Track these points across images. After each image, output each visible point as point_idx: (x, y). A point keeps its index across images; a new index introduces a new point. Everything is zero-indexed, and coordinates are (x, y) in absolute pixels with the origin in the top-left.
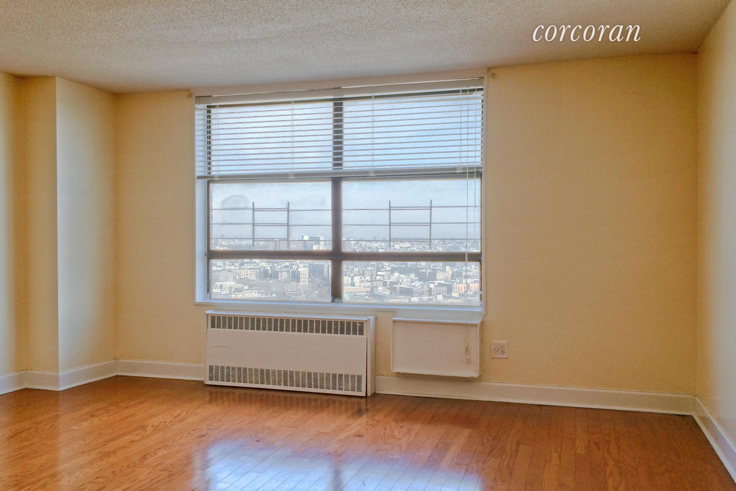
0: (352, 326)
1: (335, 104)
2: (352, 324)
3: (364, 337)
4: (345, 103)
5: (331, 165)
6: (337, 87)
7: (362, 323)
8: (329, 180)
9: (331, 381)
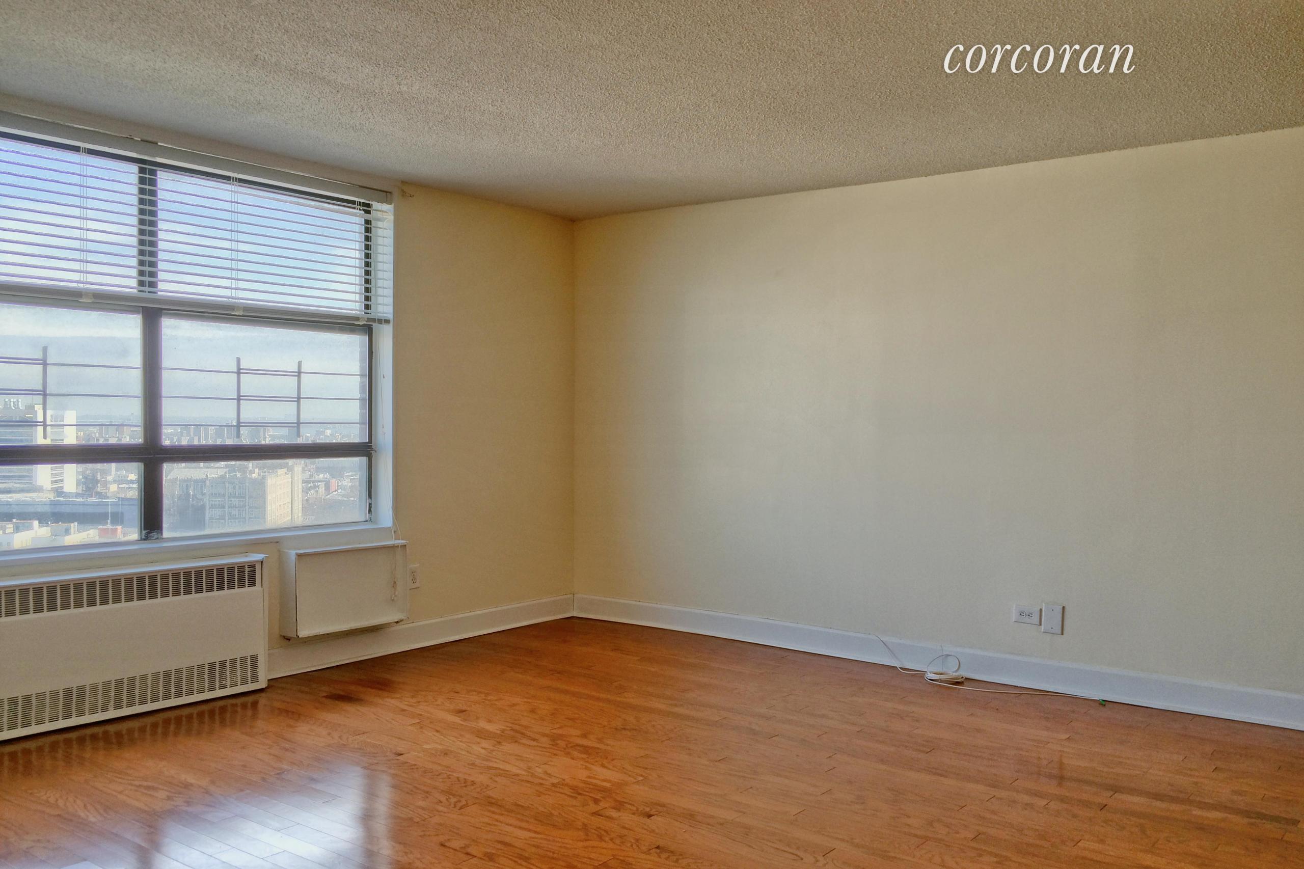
0: (236, 574)
1: (142, 171)
2: (236, 570)
3: (257, 588)
4: (161, 175)
5: (134, 283)
6: (150, 139)
7: (252, 566)
8: (137, 312)
9: (206, 676)
